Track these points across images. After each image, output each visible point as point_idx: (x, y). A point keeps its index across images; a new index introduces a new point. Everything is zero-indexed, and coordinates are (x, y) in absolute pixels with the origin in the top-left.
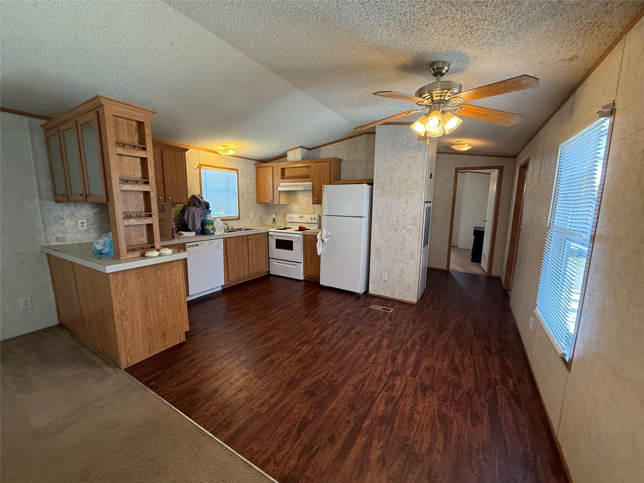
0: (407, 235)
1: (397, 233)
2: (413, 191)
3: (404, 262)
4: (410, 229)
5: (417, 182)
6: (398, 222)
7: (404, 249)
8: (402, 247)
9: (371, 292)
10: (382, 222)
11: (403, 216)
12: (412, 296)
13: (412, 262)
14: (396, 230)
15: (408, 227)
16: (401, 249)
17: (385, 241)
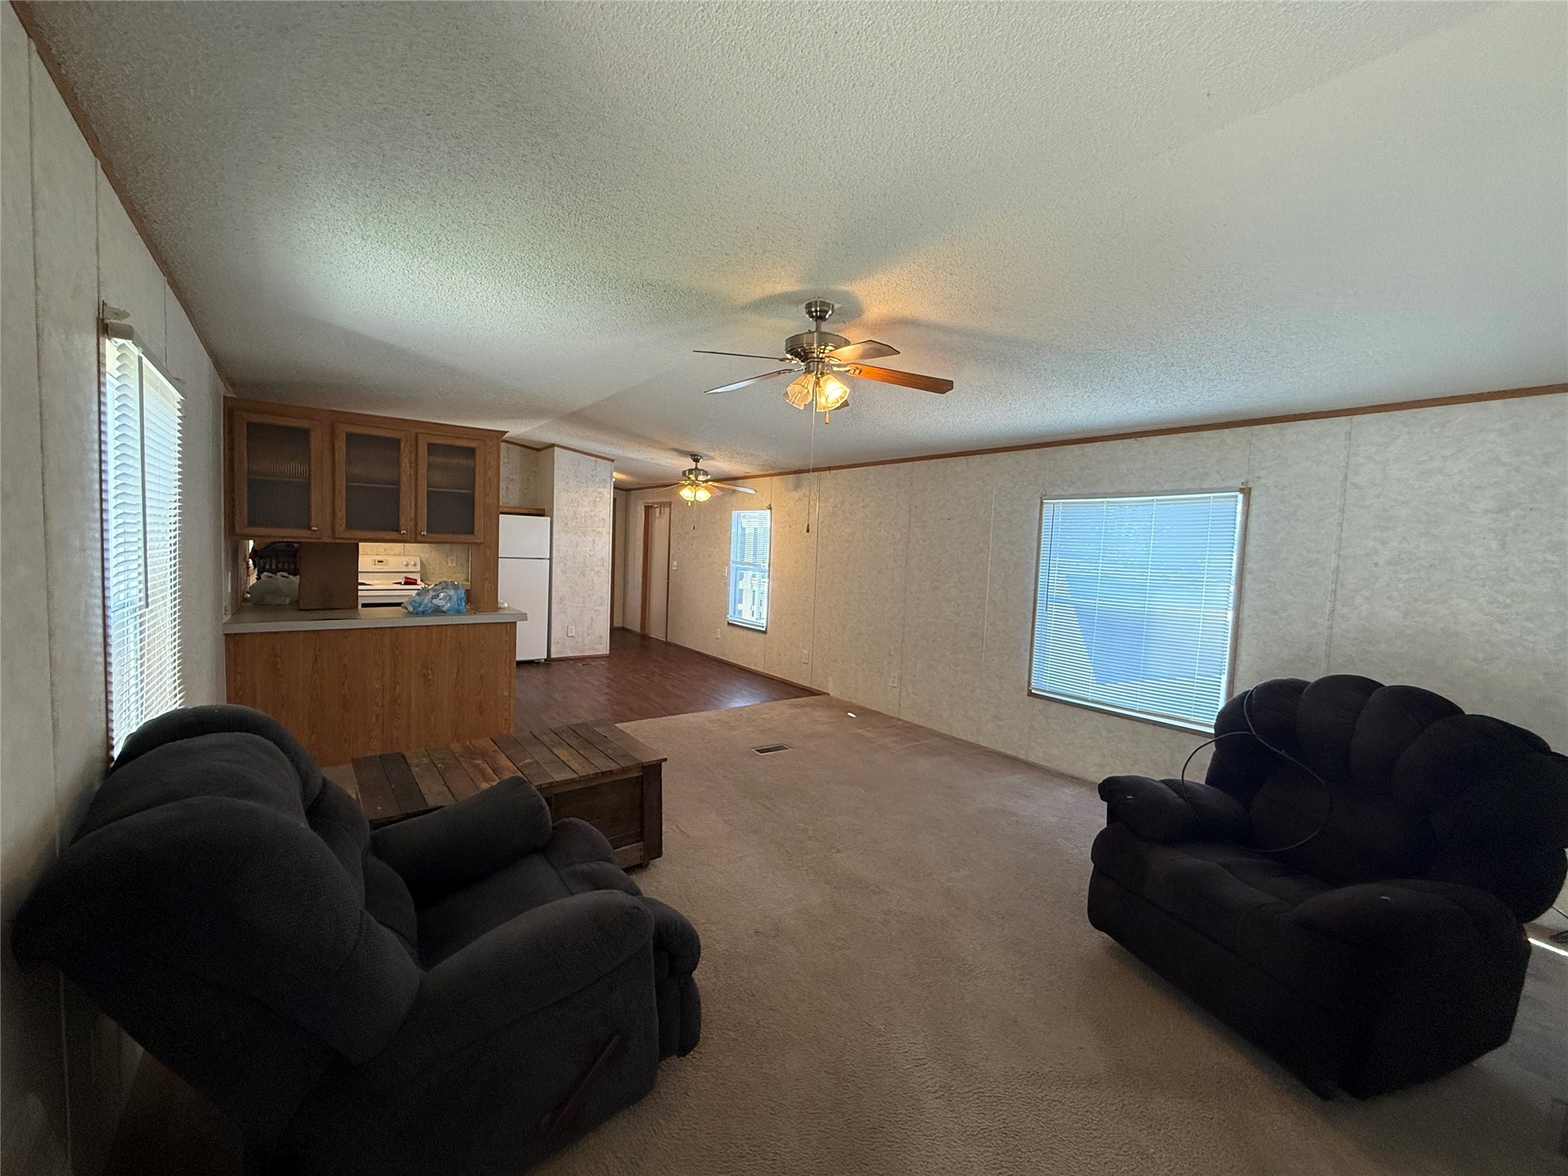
0: (595, 579)
1: (584, 576)
2: (600, 529)
3: (593, 609)
4: (598, 571)
5: (604, 519)
6: (585, 564)
7: (593, 595)
8: (590, 593)
9: (553, 656)
10: (566, 564)
11: (590, 556)
12: (604, 648)
13: (602, 609)
14: (583, 574)
15: (597, 569)
16: (589, 596)
17: (571, 587)
